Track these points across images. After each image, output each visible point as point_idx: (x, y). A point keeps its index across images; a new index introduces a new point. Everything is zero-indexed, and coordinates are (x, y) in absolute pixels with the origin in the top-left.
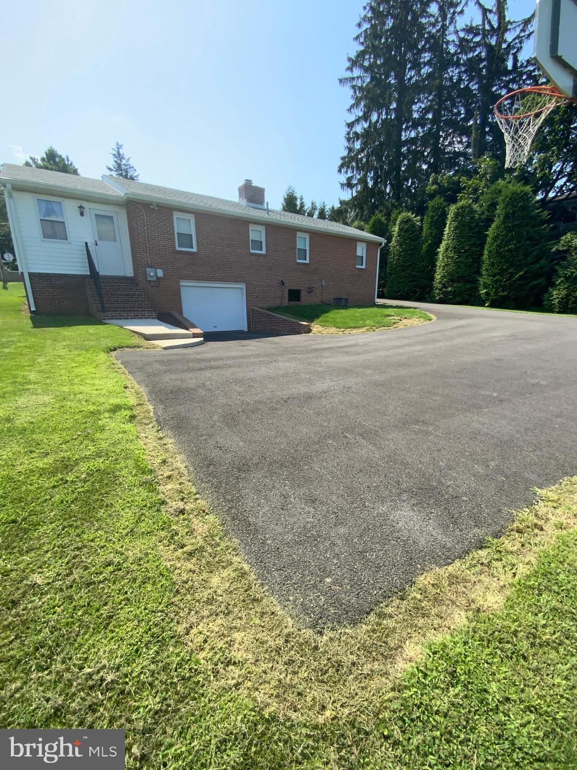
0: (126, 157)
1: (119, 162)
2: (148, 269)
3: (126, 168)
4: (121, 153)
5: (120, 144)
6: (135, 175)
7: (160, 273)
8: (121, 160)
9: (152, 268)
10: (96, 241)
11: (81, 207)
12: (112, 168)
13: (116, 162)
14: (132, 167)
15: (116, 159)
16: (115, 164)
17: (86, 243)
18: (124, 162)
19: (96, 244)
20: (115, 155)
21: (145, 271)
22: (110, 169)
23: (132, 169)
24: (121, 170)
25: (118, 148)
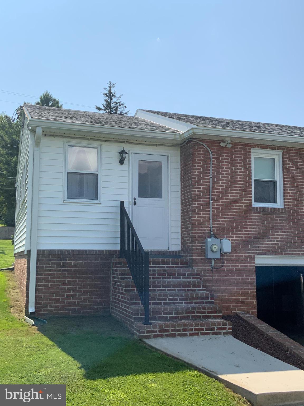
0: (117, 95)
1: (109, 100)
2: (209, 240)
3: (116, 106)
4: (113, 91)
5: (112, 83)
6: (124, 112)
7: (227, 246)
8: (111, 99)
9: (215, 237)
10: (135, 199)
11: (123, 152)
12: (101, 107)
13: (106, 101)
14: (123, 104)
15: (107, 98)
16: (105, 103)
17: (122, 203)
18: (114, 100)
19: (135, 203)
20: (106, 94)
21: (205, 243)
22: (99, 109)
23: (122, 106)
24: (111, 108)
25: (110, 87)
